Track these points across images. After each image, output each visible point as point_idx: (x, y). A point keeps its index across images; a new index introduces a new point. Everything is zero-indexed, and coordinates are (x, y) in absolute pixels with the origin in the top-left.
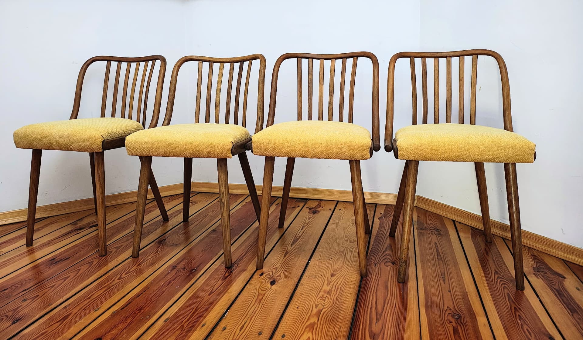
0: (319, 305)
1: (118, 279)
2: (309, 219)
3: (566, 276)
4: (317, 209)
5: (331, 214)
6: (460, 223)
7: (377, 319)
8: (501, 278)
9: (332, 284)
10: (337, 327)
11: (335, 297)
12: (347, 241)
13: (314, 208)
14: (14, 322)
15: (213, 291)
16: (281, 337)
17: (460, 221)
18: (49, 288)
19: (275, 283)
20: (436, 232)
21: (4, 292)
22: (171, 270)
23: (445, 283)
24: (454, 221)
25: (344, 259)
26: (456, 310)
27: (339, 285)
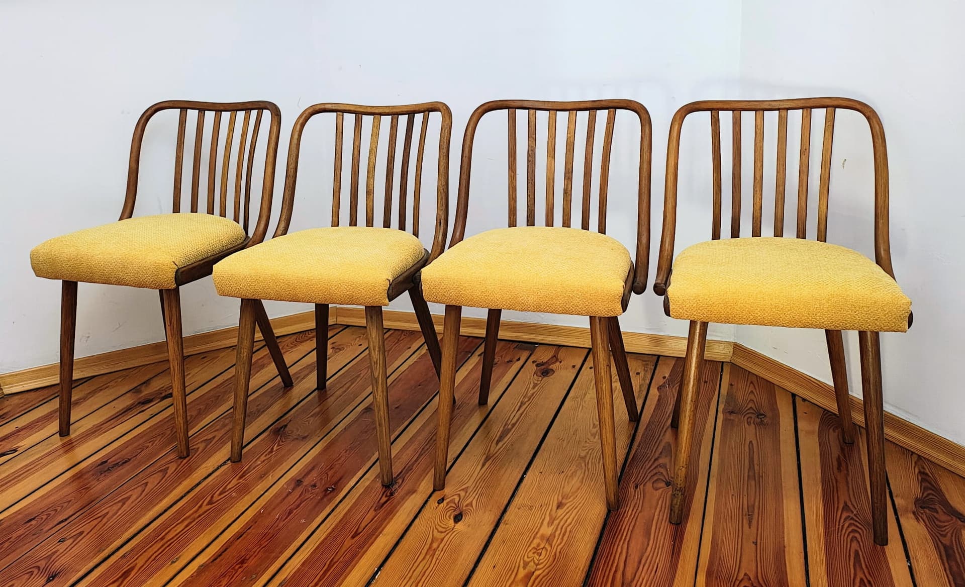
0: (529, 563)
1: (207, 504)
4: (551, 367)
5: (573, 378)
6: (804, 400)
9: (556, 522)
11: (559, 548)
12: (594, 435)
13: (546, 363)
15: (360, 530)
18: (100, 519)
19: (462, 518)
20: (756, 420)
21: (30, 524)
22: (293, 490)
24: (794, 396)
25: (584, 473)
27: (568, 525)
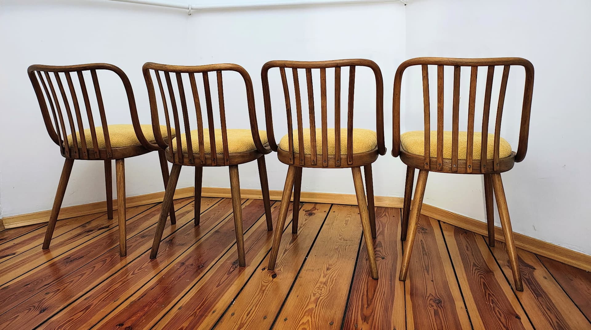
0: (316, 294)
1: (132, 275)
2: (306, 220)
3: (536, 268)
4: (313, 212)
5: (326, 216)
6: (444, 223)
7: (368, 305)
8: (478, 269)
9: (327, 276)
10: (333, 311)
11: (331, 287)
12: (341, 239)
13: (310, 210)
14: (41, 311)
15: (221, 283)
16: (283, 320)
17: (444, 221)
18: (69, 283)
19: (276, 276)
20: (422, 231)
21: (27, 286)
22: (180, 267)
23: (428, 274)
24: (439, 221)
25: (338, 255)
26: (437, 296)
27: (334, 277)
